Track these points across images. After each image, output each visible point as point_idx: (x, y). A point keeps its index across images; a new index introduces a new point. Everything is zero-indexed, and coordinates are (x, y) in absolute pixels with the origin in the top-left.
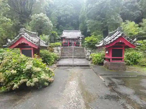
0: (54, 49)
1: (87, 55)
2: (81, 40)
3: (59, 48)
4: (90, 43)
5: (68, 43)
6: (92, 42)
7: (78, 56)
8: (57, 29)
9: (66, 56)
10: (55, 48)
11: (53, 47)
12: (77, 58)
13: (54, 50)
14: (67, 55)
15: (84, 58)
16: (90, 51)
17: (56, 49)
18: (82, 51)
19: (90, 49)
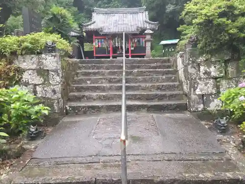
0: (24, 66)
1: (198, 92)
2: (148, 37)
3: (50, 62)
4: (221, 28)
5: (110, 49)
6: (234, 18)
7: (149, 98)
8: (76, 9)
9: (89, 98)
10: (27, 63)
11: (14, 53)
12: (143, 107)
13: (20, 71)
14: (94, 94)
15: (182, 108)
16: (213, 71)
17: (34, 67)
18: (164, 73)
19: (214, 63)
